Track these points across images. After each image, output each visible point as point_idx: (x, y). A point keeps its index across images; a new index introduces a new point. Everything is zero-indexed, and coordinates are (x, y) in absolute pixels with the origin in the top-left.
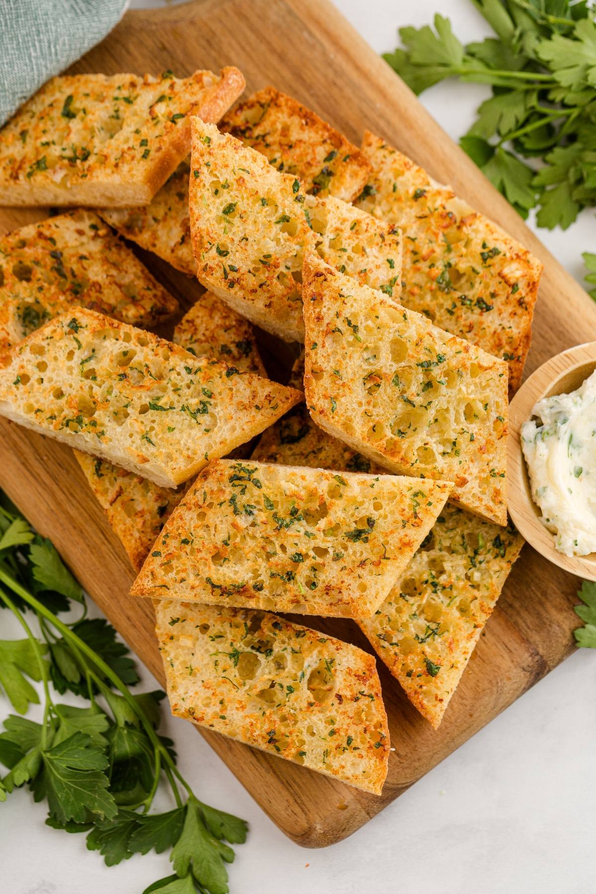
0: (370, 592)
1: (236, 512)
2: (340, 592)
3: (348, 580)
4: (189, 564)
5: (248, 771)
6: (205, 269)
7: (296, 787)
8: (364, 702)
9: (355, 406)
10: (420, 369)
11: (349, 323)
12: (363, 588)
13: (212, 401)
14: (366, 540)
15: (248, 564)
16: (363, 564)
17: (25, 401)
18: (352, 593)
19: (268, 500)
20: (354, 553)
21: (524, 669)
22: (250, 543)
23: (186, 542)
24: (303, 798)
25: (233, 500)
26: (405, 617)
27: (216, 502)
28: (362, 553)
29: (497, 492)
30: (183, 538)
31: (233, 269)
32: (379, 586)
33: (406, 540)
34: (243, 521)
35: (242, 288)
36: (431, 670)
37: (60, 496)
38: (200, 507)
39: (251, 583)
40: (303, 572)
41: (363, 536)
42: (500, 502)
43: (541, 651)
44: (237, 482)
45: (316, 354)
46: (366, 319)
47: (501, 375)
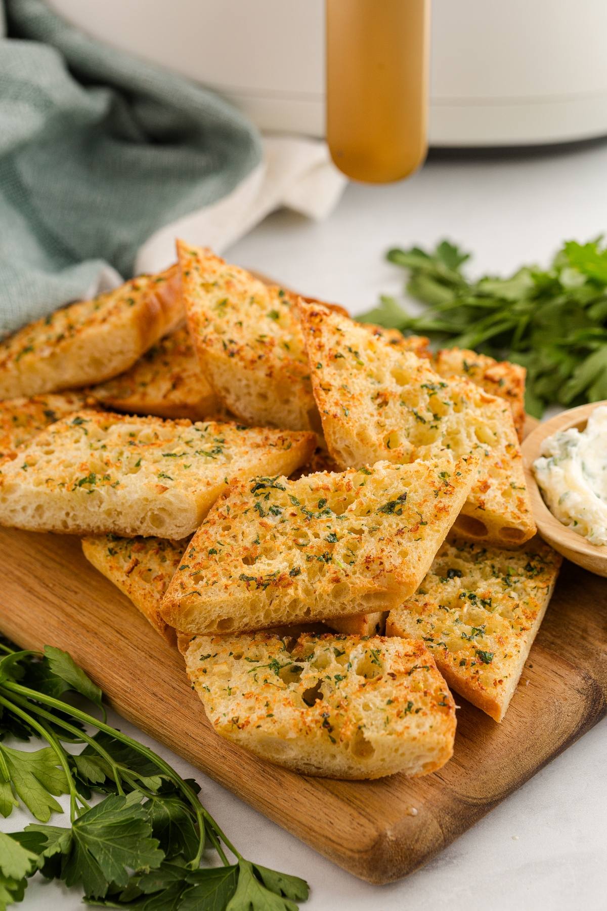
0: (413, 557)
1: (262, 515)
2: (381, 563)
3: (388, 549)
4: (218, 569)
5: (303, 800)
6: (204, 341)
7: (359, 803)
8: (419, 675)
9: (368, 416)
10: (425, 391)
11: (350, 350)
12: (404, 554)
13: (225, 445)
14: (400, 512)
15: (280, 558)
16: (400, 532)
17: (34, 477)
18: (393, 560)
19: (293, 498)
20: (390, 526)
21: (579, 692)
22: (281, 539)
23: (213, 552)
24: (368, 810)
25: (258, 507)
26: (449, 623)
27: (240, 512)
28: (398, 525)
29: (521, 502)
30: (210, 548)
31: (231, 341)
32: (420, 550)
33: (441, 505)
34: (270, 521)
35: (242, 359)
36: (484, 658)
37: (69, 610)
38: (225, 518)
39: (288, 571)
40: (340, 550)
41: (397, 508)
42: (526, 511)
43: (593, 676)
44: (261, 490)
45: (322, 373)
46: (365, 350)
47: (504, 411)
